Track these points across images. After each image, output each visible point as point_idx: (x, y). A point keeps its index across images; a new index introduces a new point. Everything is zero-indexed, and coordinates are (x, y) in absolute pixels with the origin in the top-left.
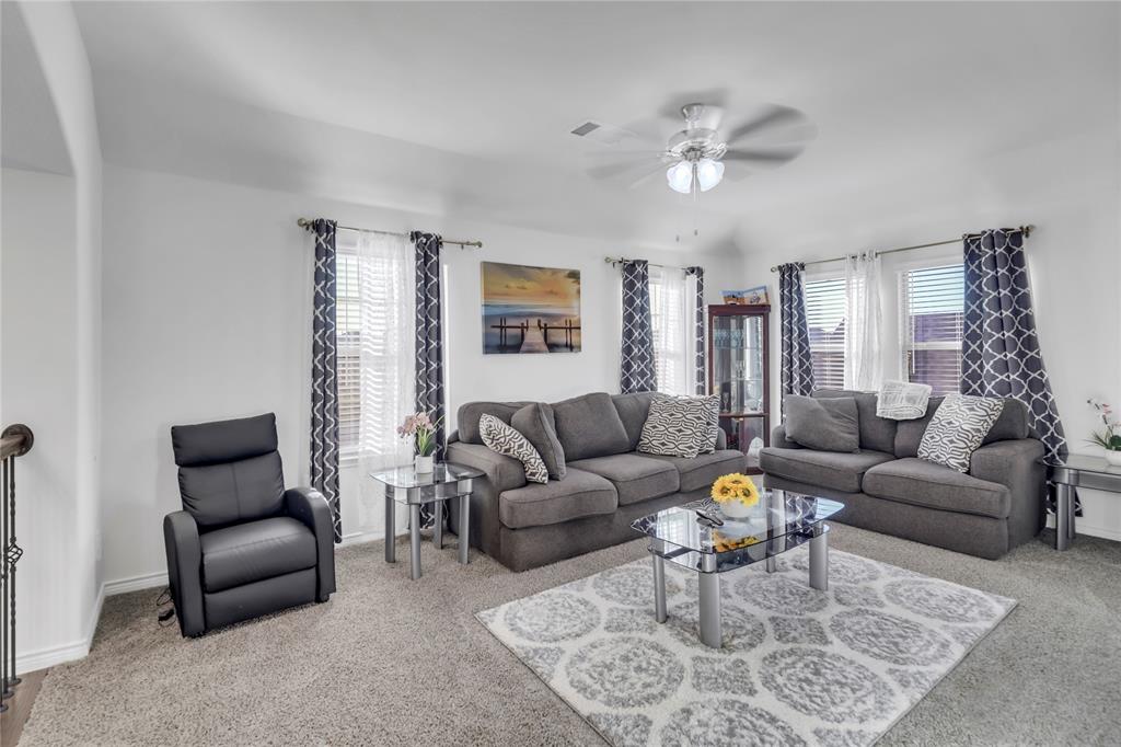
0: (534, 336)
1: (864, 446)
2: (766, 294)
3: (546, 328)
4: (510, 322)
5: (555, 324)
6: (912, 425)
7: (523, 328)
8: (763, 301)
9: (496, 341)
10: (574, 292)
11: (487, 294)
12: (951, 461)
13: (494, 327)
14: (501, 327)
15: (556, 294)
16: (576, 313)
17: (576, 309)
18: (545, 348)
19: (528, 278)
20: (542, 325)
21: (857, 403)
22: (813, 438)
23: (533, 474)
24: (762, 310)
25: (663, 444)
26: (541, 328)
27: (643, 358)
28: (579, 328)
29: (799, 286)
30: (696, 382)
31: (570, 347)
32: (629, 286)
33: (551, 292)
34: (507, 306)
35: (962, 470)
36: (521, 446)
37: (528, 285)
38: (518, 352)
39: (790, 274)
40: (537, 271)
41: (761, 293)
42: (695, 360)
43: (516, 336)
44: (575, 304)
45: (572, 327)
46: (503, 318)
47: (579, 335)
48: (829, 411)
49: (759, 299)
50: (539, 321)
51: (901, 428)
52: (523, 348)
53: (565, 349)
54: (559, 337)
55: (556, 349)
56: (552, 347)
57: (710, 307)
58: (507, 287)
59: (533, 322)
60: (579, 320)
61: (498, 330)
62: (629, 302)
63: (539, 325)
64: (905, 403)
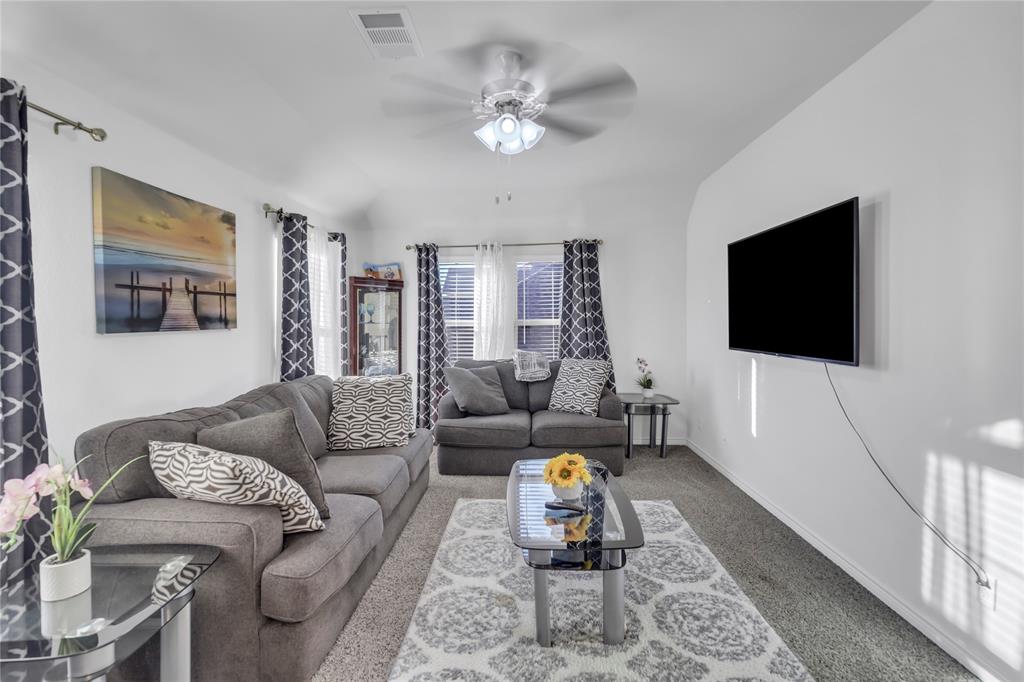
0: (180, 304)
1: (514, 407)
2: (400, 271)
3: (196, 293)
4: (147, 280)
5: (207, 288)
6: (541, 385)
7: (165, 290)
8: (396, 277)
9: (124, 311)
10: (230, 243)
11: (109, 227)
12: (586, 409)
13: (119, 286)
14: (132, 288)
15: (208, 242)
16: (231, 274)
17: (231, 268)
18: (194, 323)
19: (173, 214)
20: (191, 288)
21: (498, 370)
22: (482, 405)
23: (302, 522)
24: (395, 286)
25: (366, 436)
26: (189, 292)
27: (300, 335)
28: (234, 295)
29: (436, 266)
30: (340, 360)
31: (226, 322)
32: (288, 244)
33: (202, 240)
34: (138, 252)
35: (594, 415)
36: (283, 484)
37: (171, 222)
38: (157, 329)
39: (427, 255)
40: (183, 202)
41: (395, 269)
42: (340, 335)
43: (153, 304)
44: (230, 260)
45: (228, 294)
46: (135, 271)
47: (235, 304)
48: (483, 379)
49: (393, 274)
50: (187, 282)
51: (533, 389)
52: (166, 323)
53: (218, 325)
54: (212, 307)
55: (208, 324)
56: (204, 322)
57: (350, 278)
58: (140, 220)
59: (179, 282)
60: (235, 284)
61: (126, 293)
62: (287, 265)
63: (187, 288)
64: (537, 368)
